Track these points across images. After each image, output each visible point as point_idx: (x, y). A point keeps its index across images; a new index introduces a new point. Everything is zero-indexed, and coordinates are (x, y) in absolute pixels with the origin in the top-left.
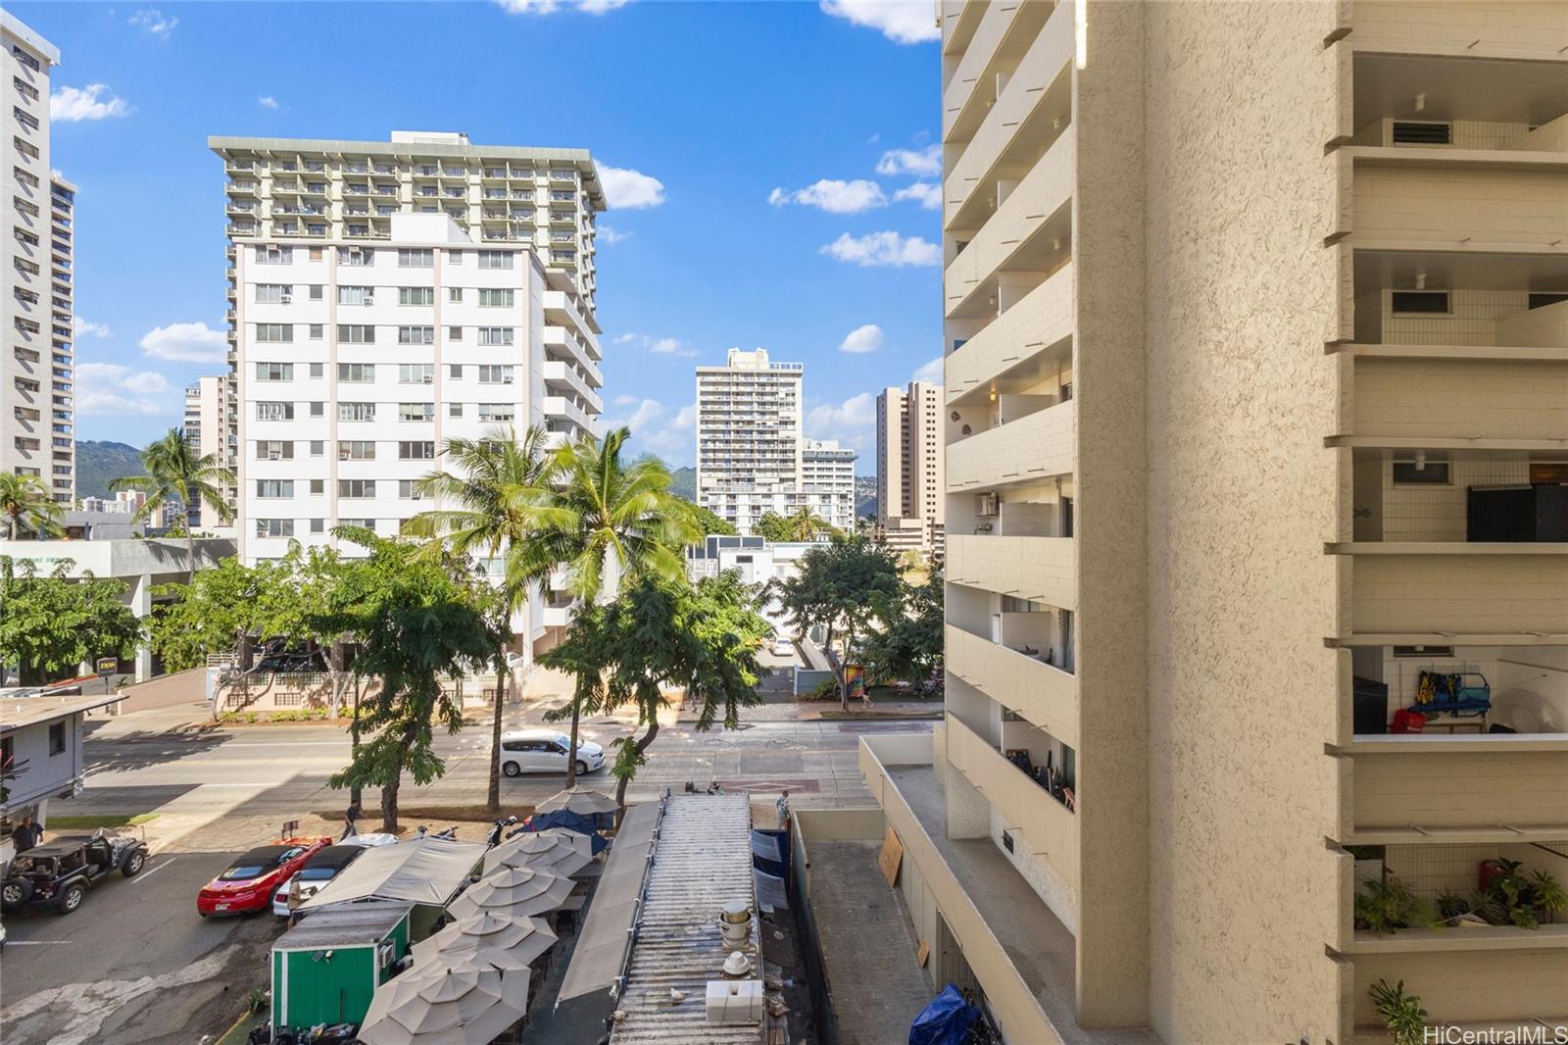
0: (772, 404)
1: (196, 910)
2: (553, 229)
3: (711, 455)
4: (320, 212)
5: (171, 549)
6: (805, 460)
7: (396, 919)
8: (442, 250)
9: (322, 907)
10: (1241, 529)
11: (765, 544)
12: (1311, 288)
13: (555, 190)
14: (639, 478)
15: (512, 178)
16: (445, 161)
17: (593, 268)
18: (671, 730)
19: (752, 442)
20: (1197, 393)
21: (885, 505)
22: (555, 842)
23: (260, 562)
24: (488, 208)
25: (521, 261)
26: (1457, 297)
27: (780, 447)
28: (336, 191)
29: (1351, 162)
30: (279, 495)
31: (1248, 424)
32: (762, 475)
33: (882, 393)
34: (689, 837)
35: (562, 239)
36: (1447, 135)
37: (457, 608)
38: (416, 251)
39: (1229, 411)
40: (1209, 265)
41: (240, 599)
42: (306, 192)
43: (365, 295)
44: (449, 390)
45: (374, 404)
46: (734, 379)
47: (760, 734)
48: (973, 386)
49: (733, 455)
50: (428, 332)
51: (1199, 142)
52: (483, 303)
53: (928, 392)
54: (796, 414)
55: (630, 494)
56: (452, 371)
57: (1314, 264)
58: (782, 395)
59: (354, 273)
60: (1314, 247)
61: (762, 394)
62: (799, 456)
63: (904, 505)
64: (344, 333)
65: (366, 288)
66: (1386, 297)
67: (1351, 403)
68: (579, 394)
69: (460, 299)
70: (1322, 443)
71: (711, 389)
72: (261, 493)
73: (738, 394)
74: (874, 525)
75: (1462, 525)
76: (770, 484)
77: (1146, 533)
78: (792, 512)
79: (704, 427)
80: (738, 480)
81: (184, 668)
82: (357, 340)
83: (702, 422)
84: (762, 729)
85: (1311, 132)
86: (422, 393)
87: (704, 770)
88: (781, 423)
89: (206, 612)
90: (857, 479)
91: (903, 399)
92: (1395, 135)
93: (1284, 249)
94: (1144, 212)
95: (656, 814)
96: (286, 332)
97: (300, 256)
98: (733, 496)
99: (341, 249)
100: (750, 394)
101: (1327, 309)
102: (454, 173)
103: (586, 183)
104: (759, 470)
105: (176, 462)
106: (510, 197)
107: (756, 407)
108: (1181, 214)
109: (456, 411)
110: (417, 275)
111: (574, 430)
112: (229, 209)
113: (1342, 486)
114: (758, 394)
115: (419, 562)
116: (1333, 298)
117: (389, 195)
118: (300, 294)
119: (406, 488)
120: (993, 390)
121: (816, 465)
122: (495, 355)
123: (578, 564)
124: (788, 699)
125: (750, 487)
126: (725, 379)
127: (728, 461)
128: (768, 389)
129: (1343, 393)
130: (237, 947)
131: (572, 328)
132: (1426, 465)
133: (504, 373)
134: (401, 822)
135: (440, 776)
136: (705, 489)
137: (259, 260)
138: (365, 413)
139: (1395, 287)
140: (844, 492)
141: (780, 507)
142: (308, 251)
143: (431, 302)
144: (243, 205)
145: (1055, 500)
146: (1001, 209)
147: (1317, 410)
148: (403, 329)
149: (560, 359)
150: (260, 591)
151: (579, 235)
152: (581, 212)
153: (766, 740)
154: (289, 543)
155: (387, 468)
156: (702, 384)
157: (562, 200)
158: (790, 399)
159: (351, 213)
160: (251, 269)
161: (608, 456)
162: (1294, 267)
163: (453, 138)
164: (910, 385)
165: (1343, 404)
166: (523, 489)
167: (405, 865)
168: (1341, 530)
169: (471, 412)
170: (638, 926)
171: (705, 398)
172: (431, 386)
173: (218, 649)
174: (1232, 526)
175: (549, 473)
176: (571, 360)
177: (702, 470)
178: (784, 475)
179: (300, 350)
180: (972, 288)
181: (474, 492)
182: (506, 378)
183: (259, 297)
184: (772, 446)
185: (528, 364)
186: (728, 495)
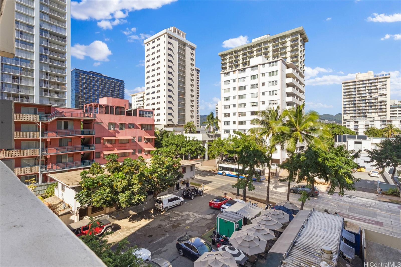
0: (375, 89)
1: (209, 206)
2: (292, 51)
3: (348, 109)
4: (238, 63)
5: (211, 135)
6: (392, 108)
7: (240, 219)
8: (260, 65)
9: (227, 211)
11: (368, 138)
13: (292, 41)
14: (308, 118)
15: (280, 41)
16: (264, 43)
17: (304, 59)
18: (324, 193)
19: (365, 103)
22: (279, 213)
23: (224, 139)
24: (274, 51)
25: (280, 63)
27: (379, 104)
28: (241, 57)
30: (228, 125)
34: (318, 224)
35: (294, 54)
37: (258, 151)
38: (254, 67)
41: (220, 146)
42: (235, 59)
44: (262, 98)
45: (245, 103)
46: (358, 83)
47: (359, 201)
49: (357, 108)
50: (257, 85)
52: (270, 76)
54: (387, 92)
55: (305, 122)
56: (262, 94)
58: (380, 86)
59: (242, 75)
61: (370, 87)
62: (388, 107)
64: (240, 88)
65: (244, 78)
68: (297, 95)
69: (264, 76)
71: (348, 87)
72: (224, 124)
73: (359, 88)
76: (374, 117)
78: (384, 127)
79: (345, 100)
80: (359, 116)
81: (213, 159)
82: (242, 90)
83: (344, 98)
84: (360, 200)
86: (255, 100)
87: (333, 207)
88: (380, 95)
89: (215, 148)
95: (308, 214)
96: (229, 90)
97: (232, 73)
98: (357, 122)
99: (239, 70)
100: (365, 87)
102: (266, 45)
103: (302, 36)
104: (369, 113)
105: (211, 118)
106: (280, 46)
107: (367, 91)
109: (263, 103)
110: (255, 72)
111: (295, 105)
112: (222, 67)
114: (368, 87)
115: (250, 139)
117: (251, 55)
118: (232, 82)
119: (252, 122)
121: (397, 109)
122: (273, 88)
123: (290, 141)
124: (375, 192)
125: (365, 119)
126: (354, 84)
127: (354, 110)
128: (373, 84)
130: (214, 215)
131: (294, 77)
133: (275, 92)
134: (247, 199)
135: (254, 190)
136: (345, 120)
137: (224, 76)
138: (244, 106)
141: (378, 125)
143: (258, 78)
144: (224, 65)
148: (252, 85)
149: (291, 86)
150: (223, 145)
151: (299, 51)
152: (300, 44)
153: (361, 204)
154: (229, 135)
155: (248, 118)
156: (344, 86)
157: (294, 43)
158: (384, 87)
159: (244, 61)
160: (223, 78)
161: (298, 112)
163: (266, 36)
166: (276, 122)
167: (244, 208)
169: (267, 103)
170: (295, 242)
171: (345, 91)
172: (258, 98)
173: (218, 156)
176: (294, 86)
177: (344, 114)
178: (381, 114)
179: (231, 93)
181: (263, 122)
182: (276, 94)
183: (224, 84)
184: (375, 104)
185: (281, 89)
186: (354, 122)
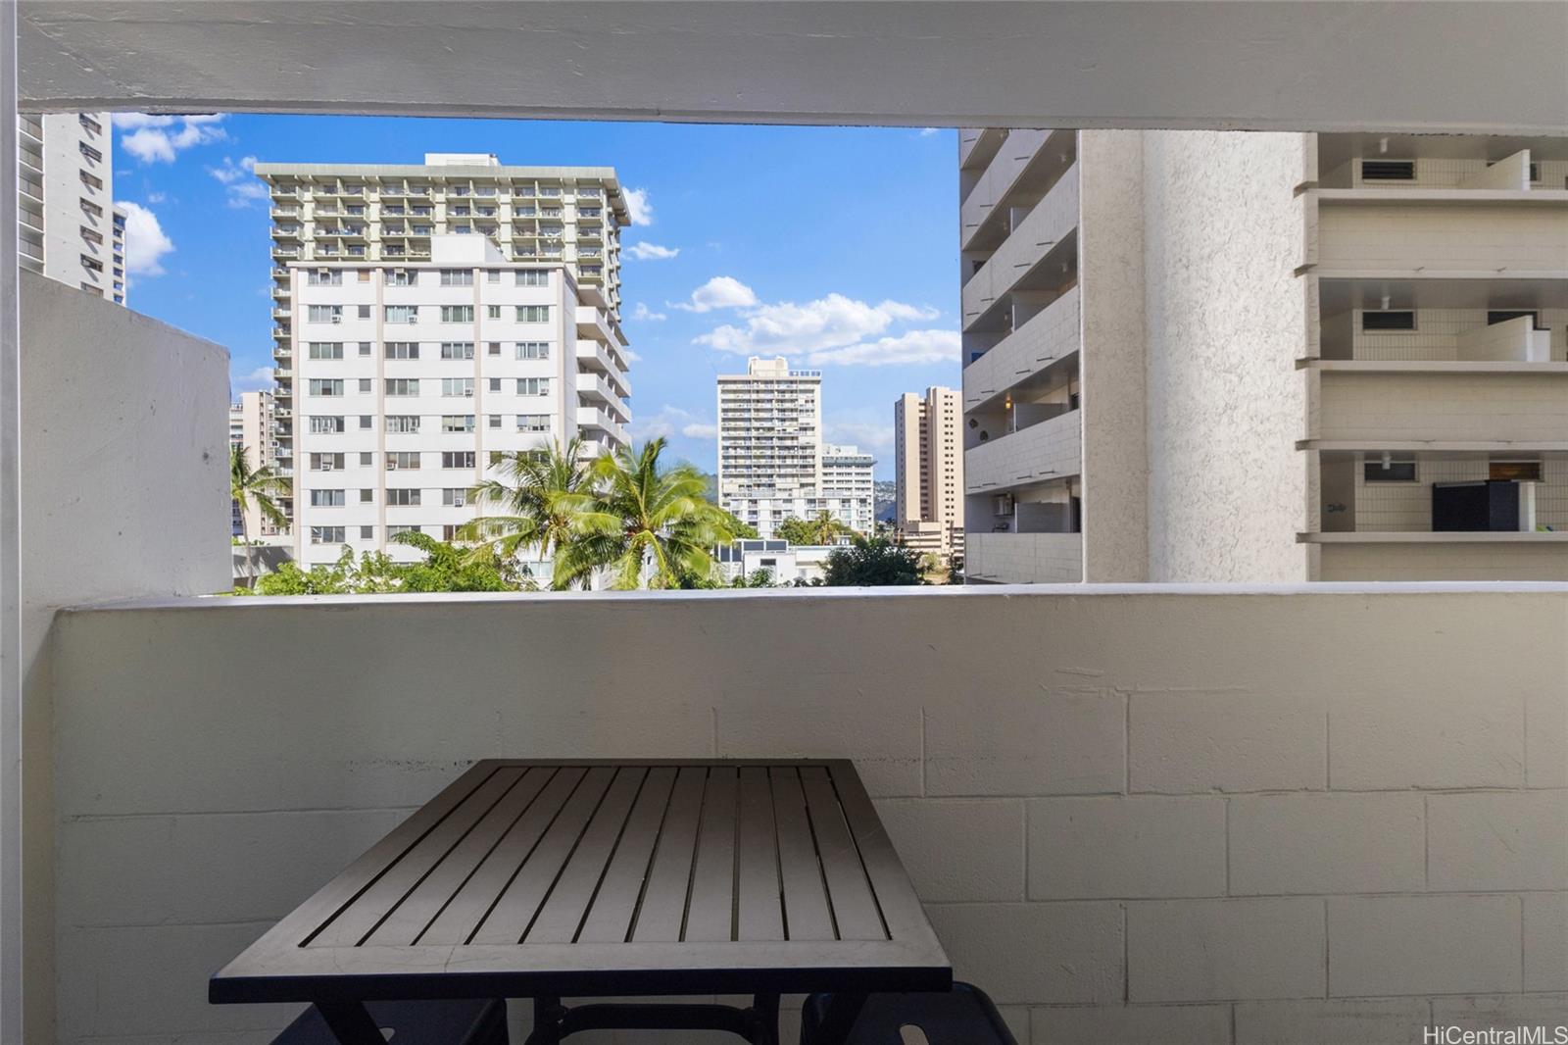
0: (792, 410)
2: (581, 245)
3: (732, 462)
4: (359, 233)
6: (825, 466)
8: (482, 269)
10: (1228, 523)
11: (788, 547)
12: (1284, 312)
13: (582, 207)
14: (675, 484)
15: (541, 197)
16: (476, 181)
17: (618, 282)
19: (772, 448)
20: (1190, 402)
21: (904, 509)
23: (315, 567)
24: (518, 226)
25: (555, 279)
26: (1422, 316)
27: (800, 453)
28: (374, 212)
29: (1316, 203)
30: (331, 504)
31: (1233, 430)
32: (783, 480)
33: (900, 398)
35: (589, 255)
36: (1412, 172)
38: (457, 271)
39: (1217, 418)
40: (1199, 289)
42: (346, 214)
43: (409, 313)
44: (489, 402)
45: (418, 417)
46: (755, 386)
48: (990, 396)
49: (754, 461)
50: (469, 348)
51: (1190, 180)
52: (520, 319)
53: (946, 397)
54: (815, 420)
55: (667, 499)
56: (491, 385)
57: (1286, 291)
58: (801, 401)
59: (400, 293)
60: (1286, 277)
61: (782, 401)
62: (818, 462)
63: (923, 509)
64: (391, 350)
65: (410, 307)
66: (1357, 317)
67: (1318, 410)
68: (610, 404)
69: (498, 316)
70: (1294, 446)
71: (732, 396)
72: (314, 502)
73: (758, 401)
74: (893, 528)
75: (1428, 518)
76: (790, 490)
77: (1147, 528)
78: (812, 517)
79: (725, 434)
80: (759, 485)
82: (402, 356)
83: (724, 429)
85: (1283, 177)
86: (463, 406)
88: (801, 429)
90: (875, 483)
91: (921, 404)
92: (1364, 173)
93: (1261, 278)
94: (1143, 240)
96: (337, 350)
97: (349, 278)
98: (755, 502)
99: (388, 271)
100: (770, 401)
101: (1297, 330)
102: (486, 193)
103: (612, 199)
104: (779, 476)
105: (236, 474)
106: (539, 215)
107: (776, 414)
108: (1174, 243)
109: (495, 422)
110: (459, 294)
111: (605, 439)
112: (274, 232)
113: (1310, 483)
114: (778, 401)
115: (474, 564)
116: (1301, 321)
117: (424, 216)
118: (350, 314)
119: (449, 496)
120: (1009, 399)
121: (835, 470)
122: (532, 368)
123: (621, 565)
125: (771, 493)
126: (746, 387)
127: (749, 467)
128: (788, 396)
129: (1310, 403)
131: (603, 342)
132: (1391, 465)
133: (540, 386)
136: (726, 495)
137: (312, 282)
138: (410, 425)
139: (1364, 308)
140: (864, 497)
141: (801, 511)
142: (356, 273)
143: (472, 319)
144: (287, 228)
145: (1066, 500)
146: (1014, 235)
147: (1289, 418)
148: (445, 345)
149: (592, 371)
151: (605, 250)
152: (607, 228)
154: (343, 548)
155: (431, 477)
156: (723, 392)
157: (588, 217)
158: (809, 406)
159: (388, 233)
160: (303, 291)
161: (647, 465)
162: (1270, 293)
163: (483, 159)
164: (928, 390)
165: (1310, 413)
166: (568, 495)
168: (1310, 522)
169: (509, 423)
171: (726, 406)
172: (472, 399)
174: (1220, 520)
175: (590, 481)
176: (602, 372)
177: (724, 476)
178: (804, 480)
179: (349, 368)
180: (987, 306)
181: (524, 499)
182: (543, 390)
183: (311, 318)
184: (792, 452)
185: (562, 377)
186: (750, 501)
